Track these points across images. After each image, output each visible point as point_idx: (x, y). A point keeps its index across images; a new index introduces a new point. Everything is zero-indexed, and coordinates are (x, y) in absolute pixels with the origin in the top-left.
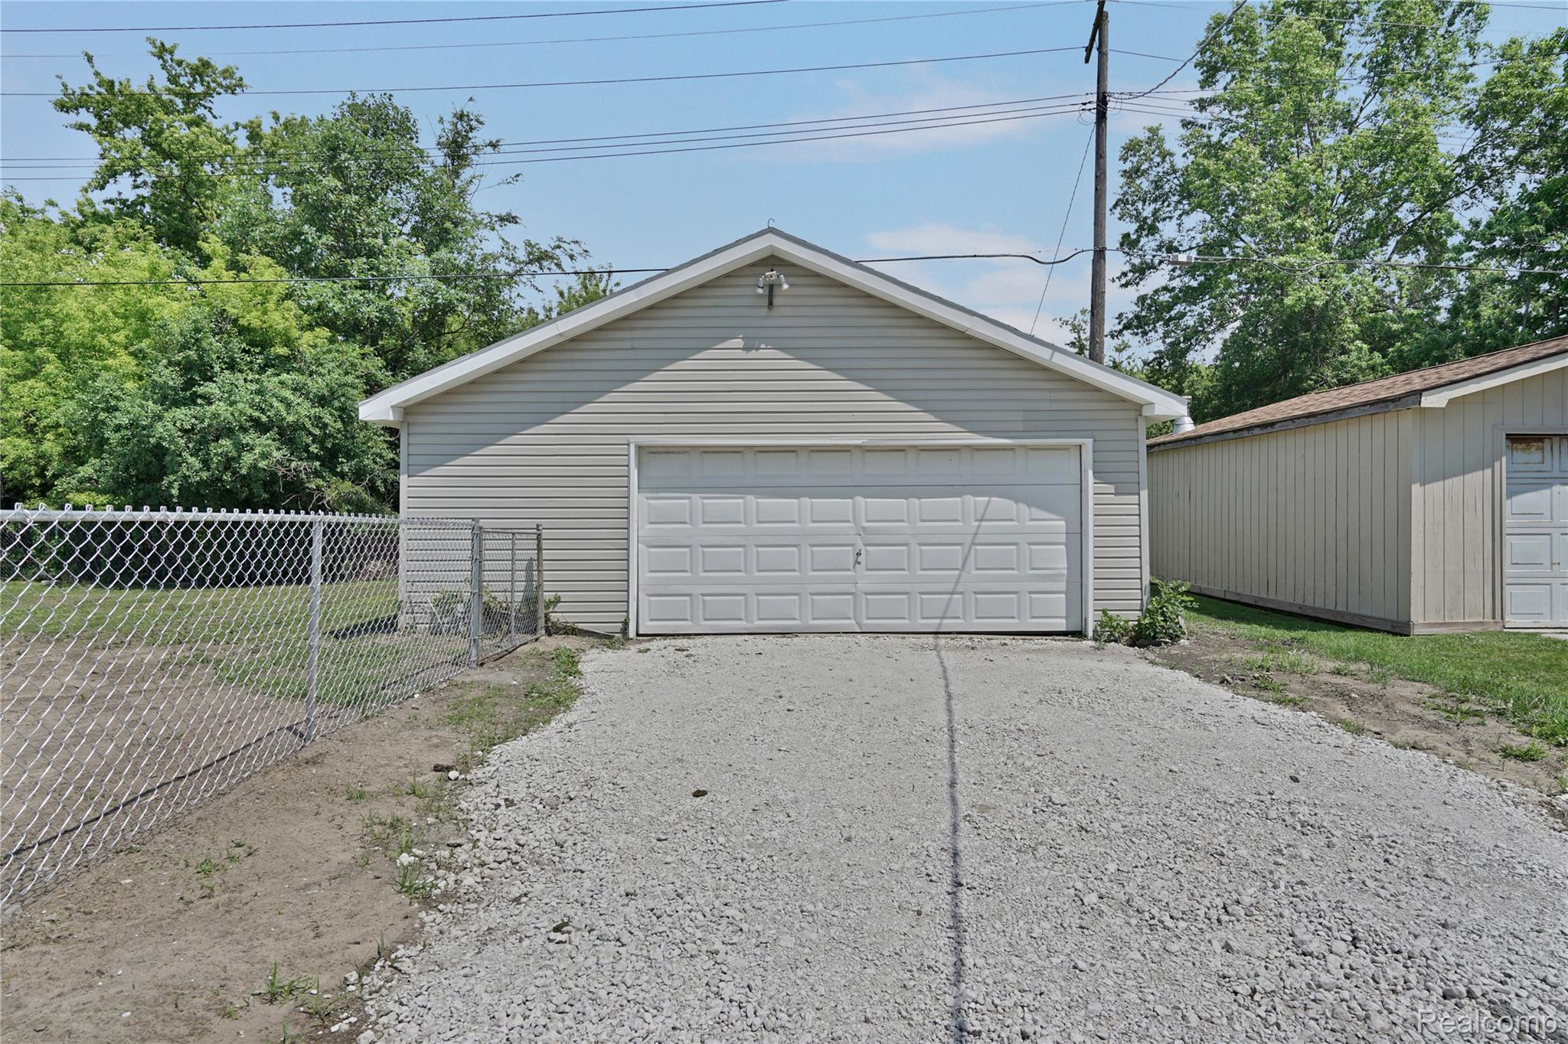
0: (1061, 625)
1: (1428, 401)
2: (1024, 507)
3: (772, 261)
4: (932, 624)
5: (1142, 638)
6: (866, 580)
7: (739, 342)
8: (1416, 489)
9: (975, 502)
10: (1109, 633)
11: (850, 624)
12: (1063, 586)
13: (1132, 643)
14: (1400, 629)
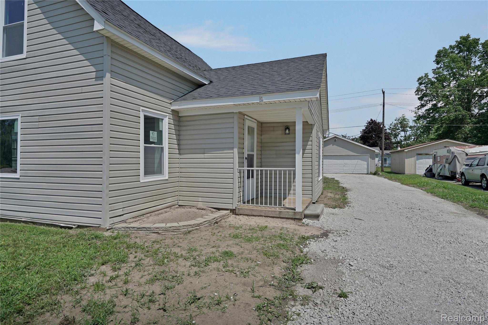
0: (366, 173)
1: (405, 151)
2: (362, 161)
3: (335, 137)
4: (352, 173)
5: (375, 174)
6: (345, 168)
7: (332, 145)
8: (406, 159)
9: (357, 161)
10: (371, 174)
11: (343, 173)
12: (366, 169)
13: (374, 175)
14: (404, 174)
